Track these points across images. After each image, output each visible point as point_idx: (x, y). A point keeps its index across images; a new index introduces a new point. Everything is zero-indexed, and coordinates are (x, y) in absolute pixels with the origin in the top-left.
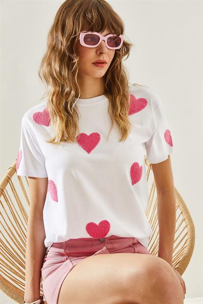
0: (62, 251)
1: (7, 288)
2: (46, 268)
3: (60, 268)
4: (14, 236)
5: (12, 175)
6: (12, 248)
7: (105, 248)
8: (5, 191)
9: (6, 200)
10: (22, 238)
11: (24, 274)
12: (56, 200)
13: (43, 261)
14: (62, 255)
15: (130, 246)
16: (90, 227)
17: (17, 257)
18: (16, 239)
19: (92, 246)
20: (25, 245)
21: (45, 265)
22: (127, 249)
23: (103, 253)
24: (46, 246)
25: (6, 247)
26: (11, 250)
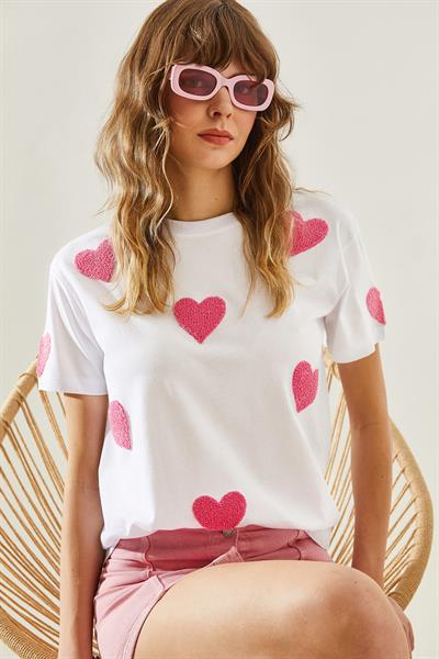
0: (140, 556)
1: (20, 640)
2: (106, 594)
3: (135, 595)
4: (33, 525)
5: (29, 391)
6: (29, 551)
7: (233, 550)
8: (12, 425)
9: (16, 446)
10: (52, 529)
11: (57, 610)
12: (127, 444)
13: (98, 580)
14: (139, 565)
15: (289, 546)
16: (203, 507)
17: (41, 571)
18: (38, 533)
19: (205, 545)
20: (58, 545)
21: (103, 588)
22: (284, 552)
23: (230, 560)
24: (105, 546)
25: (16, 550)
26: (28, 556)
